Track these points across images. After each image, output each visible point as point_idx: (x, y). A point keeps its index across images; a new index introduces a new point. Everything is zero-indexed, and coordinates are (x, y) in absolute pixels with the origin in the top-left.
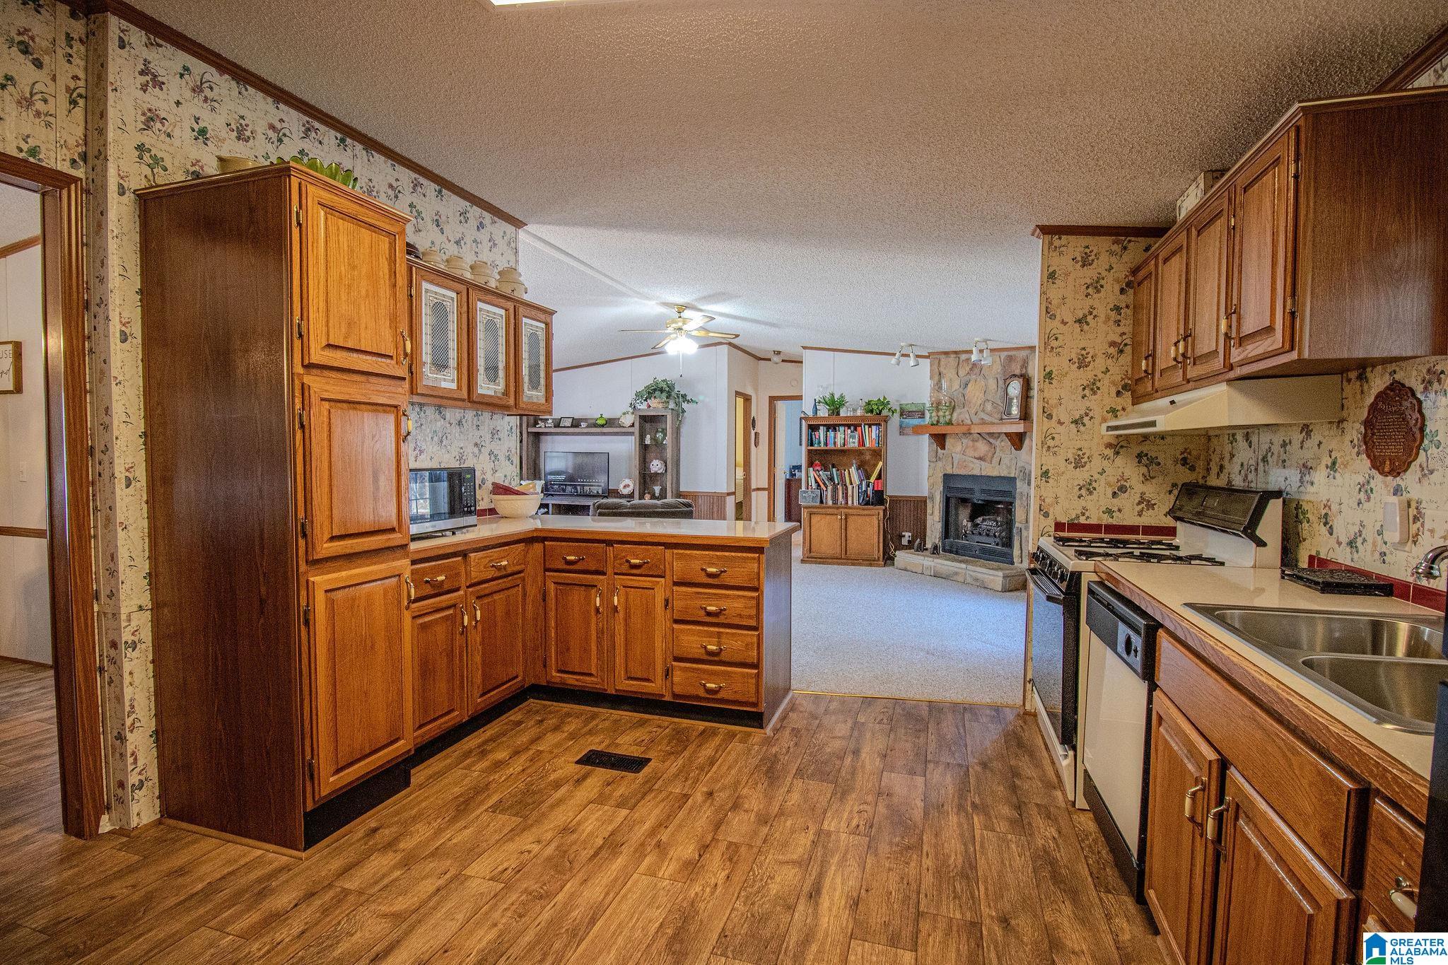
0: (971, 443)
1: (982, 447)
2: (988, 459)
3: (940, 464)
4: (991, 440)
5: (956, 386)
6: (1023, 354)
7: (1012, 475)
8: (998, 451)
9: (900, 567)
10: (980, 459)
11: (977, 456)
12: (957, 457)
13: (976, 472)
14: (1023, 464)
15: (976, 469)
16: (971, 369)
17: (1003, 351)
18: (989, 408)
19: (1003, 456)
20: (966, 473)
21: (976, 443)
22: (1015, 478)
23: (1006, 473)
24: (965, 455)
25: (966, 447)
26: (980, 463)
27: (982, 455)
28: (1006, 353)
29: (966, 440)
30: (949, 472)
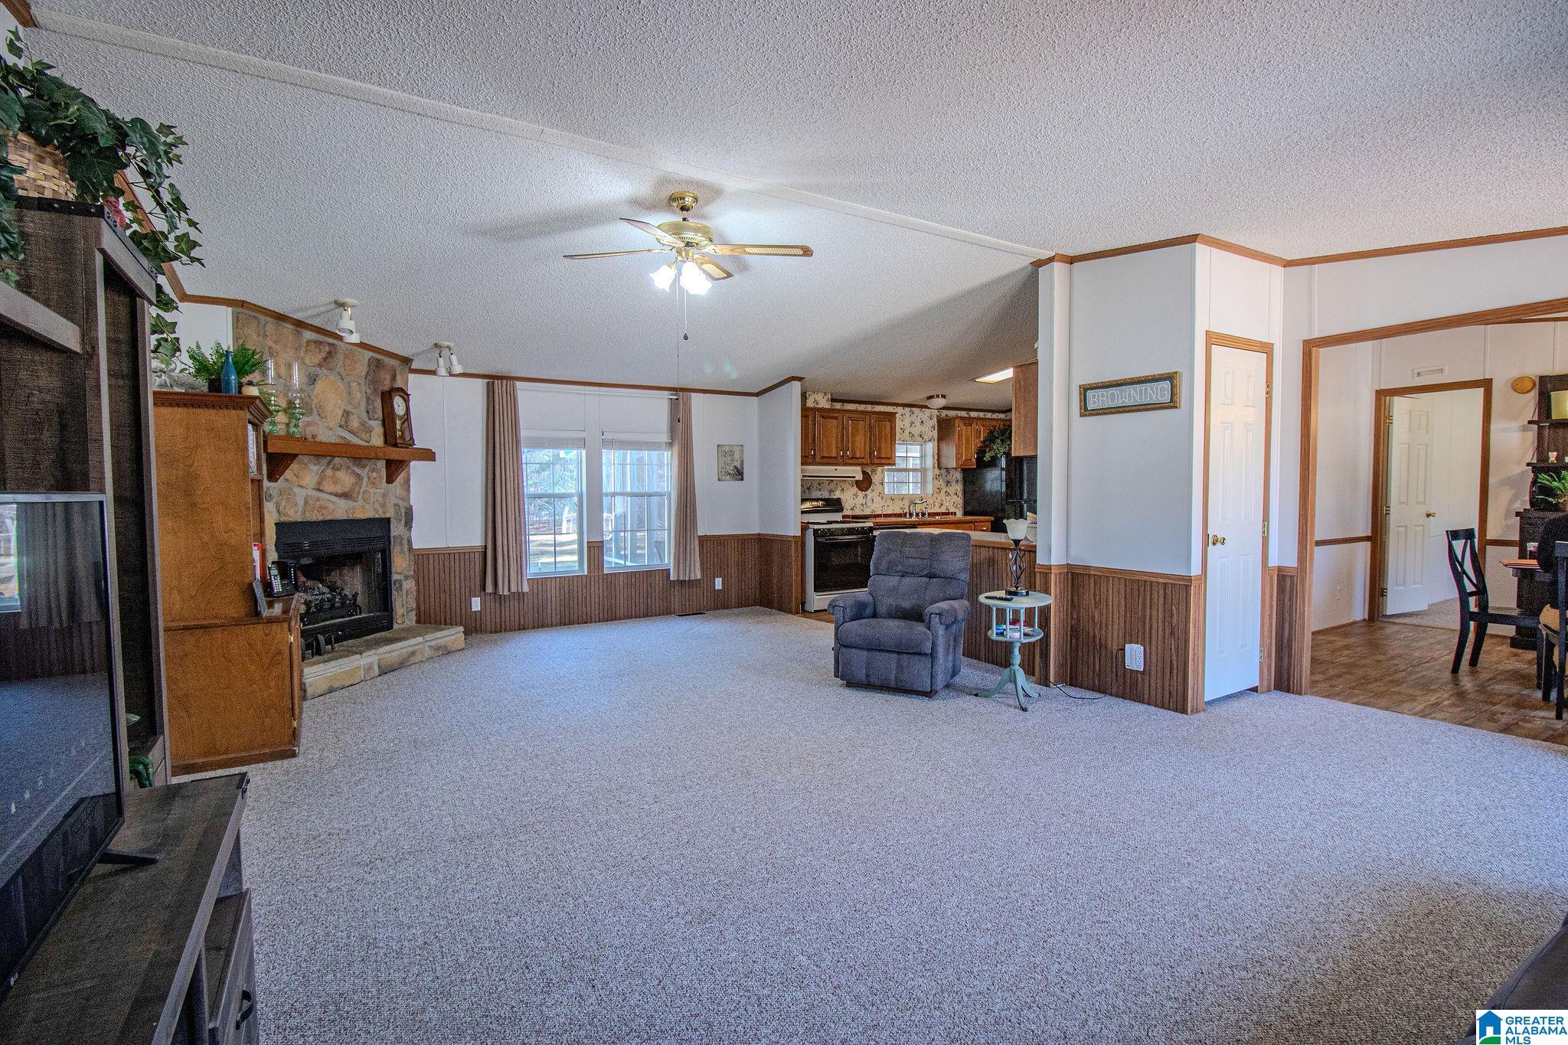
0: (329, 472)
1: (346, 479)
2: (354, 496)
3: (272, 507)
4: (357, 470)
5: (302, 377)
6: (392, 362)
7: (388, 515)
8: (365, 480)
9: (319, 691)
10: (345, 495)
11: (340, 491)
12: (300, 495)
13: (338, 515)
14: (396, 501)
15: (342, 510)
16: (325, 359)
17: (369, 350)
18: (355, 423)
19: (372, 491)
20: (321, 518)
21: (337, 473)
22: (388, 520)
23: (380, 515)
24: (319, 490)
25: (322, 479)
26: (343, 503)
27: (346, 490)
28: (371, 354)
29: (317, 467)
30: (283, 519)
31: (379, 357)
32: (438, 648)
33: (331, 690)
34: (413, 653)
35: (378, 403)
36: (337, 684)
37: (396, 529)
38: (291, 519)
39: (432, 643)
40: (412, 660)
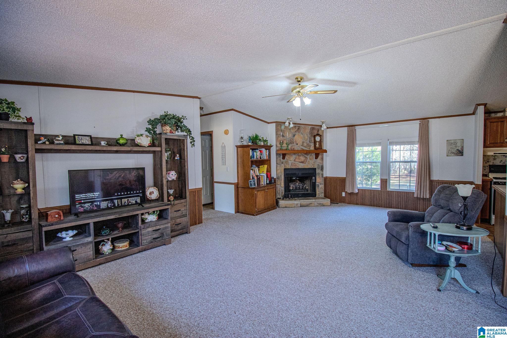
0: (298, 157)
1: (302, 158)
2: (305, 162)
3: (283, 165)
4: (305, 156)
5: (291, 135)
6: (318, 127)
7: (315, 167)
8: (308, 159)
10: (302, 162)
11: (300, 161)
12: (290, 162)
13: (300, 167)
14: (318, 164)
15: (301, 166)
16: (297, 130)
17: (310, 125)
18: (305, 144)
19: (311, 161)
20: (295, 168)
21: (300, 157)
22: (316, 168)
23: (312, 167)
24: (294, 161)
25: (296, 158)
26: (301, 164)
27: (302, 161)
28: (311, 126)
29: (294, 156)
30: (286, 168)
31: (313, 126)
32: (320, 204)
33: (286, 207)
34: (311, 203)
35: (313, 139)
36: (288, 206)
37: (318, 171)
38: (287, 168)
39: (318, 202)
40: (310, 205)
